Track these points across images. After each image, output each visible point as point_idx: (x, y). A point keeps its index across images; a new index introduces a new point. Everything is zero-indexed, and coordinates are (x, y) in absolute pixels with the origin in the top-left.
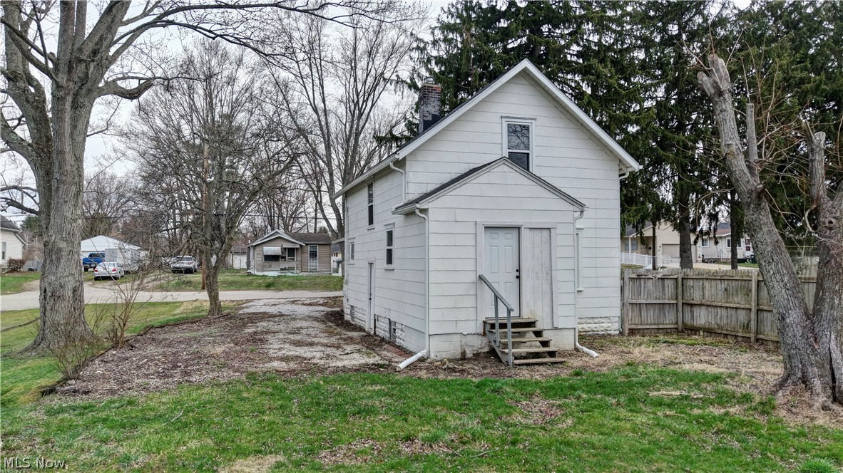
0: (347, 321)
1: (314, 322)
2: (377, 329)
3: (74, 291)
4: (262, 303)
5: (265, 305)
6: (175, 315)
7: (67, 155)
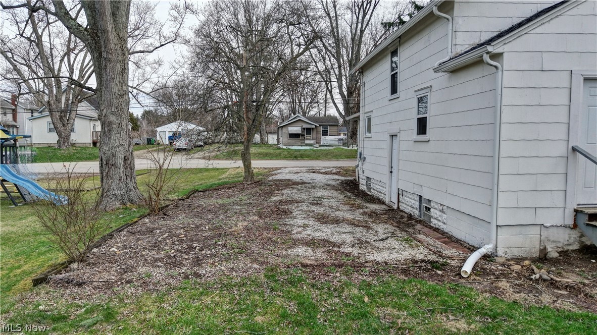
0: (362, 191)
1: (332, 191)
2: (400, 204)
3: (125, 160)
4: (287, 170)
5: (290, 173)
6: (220, 179)
7: (110, 34)
